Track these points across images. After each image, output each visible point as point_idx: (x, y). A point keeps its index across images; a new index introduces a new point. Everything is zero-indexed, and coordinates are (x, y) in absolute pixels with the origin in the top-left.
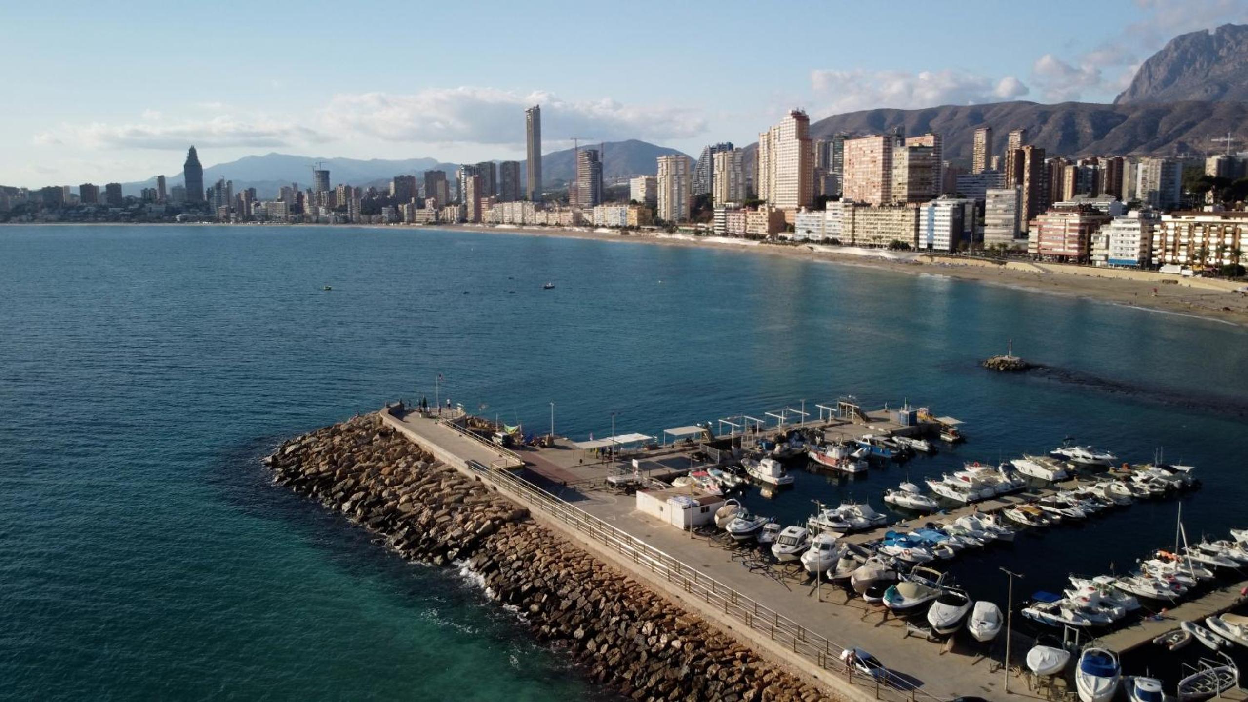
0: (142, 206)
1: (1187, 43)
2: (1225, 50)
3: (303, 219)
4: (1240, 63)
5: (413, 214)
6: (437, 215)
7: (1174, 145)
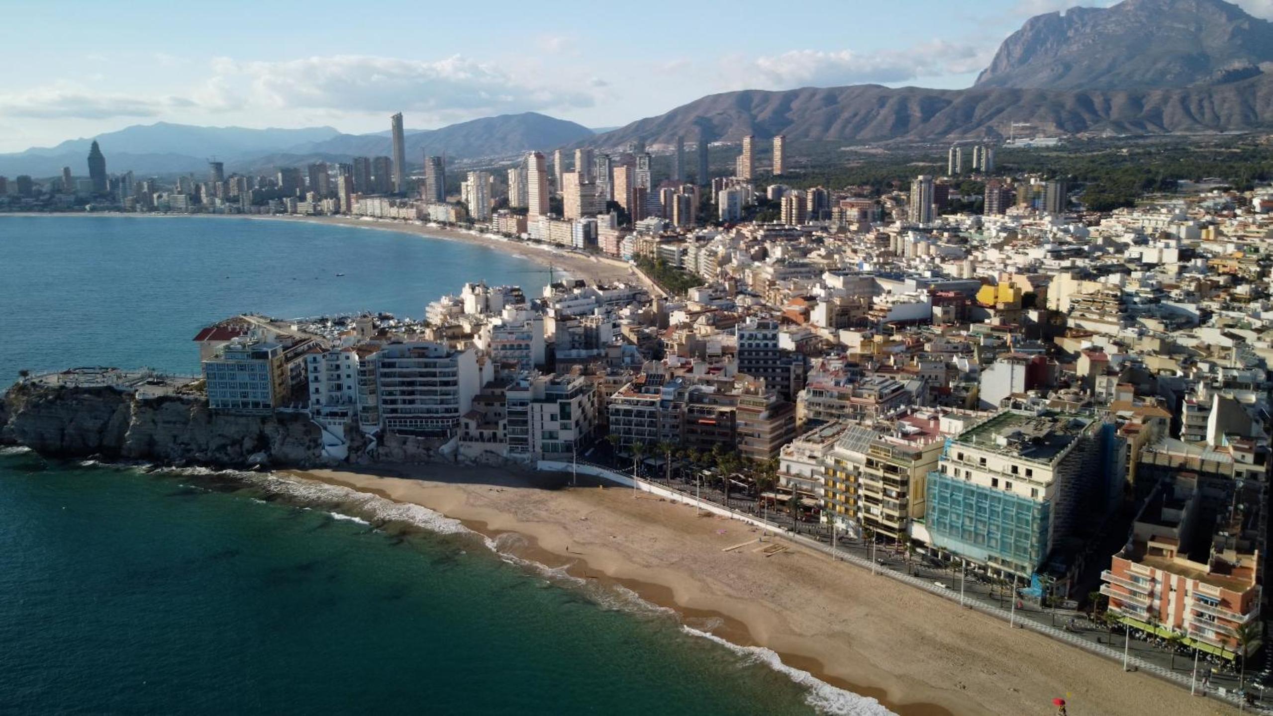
0: (52, 197)
1: (1040, 24)
2: (1073, 31)
3: (201, 209)
4: (1083, 45)
5: (295, 206)
6: (315, 207)
7: (983, 128)
